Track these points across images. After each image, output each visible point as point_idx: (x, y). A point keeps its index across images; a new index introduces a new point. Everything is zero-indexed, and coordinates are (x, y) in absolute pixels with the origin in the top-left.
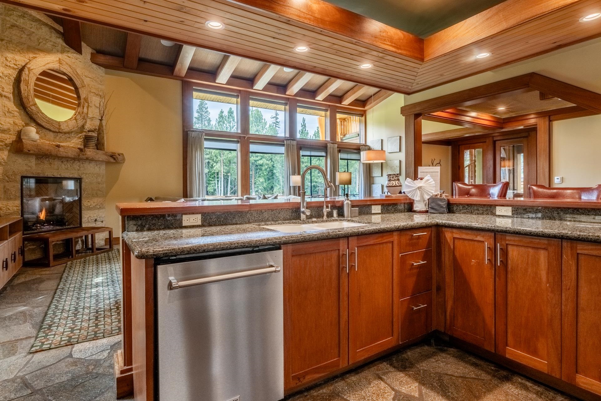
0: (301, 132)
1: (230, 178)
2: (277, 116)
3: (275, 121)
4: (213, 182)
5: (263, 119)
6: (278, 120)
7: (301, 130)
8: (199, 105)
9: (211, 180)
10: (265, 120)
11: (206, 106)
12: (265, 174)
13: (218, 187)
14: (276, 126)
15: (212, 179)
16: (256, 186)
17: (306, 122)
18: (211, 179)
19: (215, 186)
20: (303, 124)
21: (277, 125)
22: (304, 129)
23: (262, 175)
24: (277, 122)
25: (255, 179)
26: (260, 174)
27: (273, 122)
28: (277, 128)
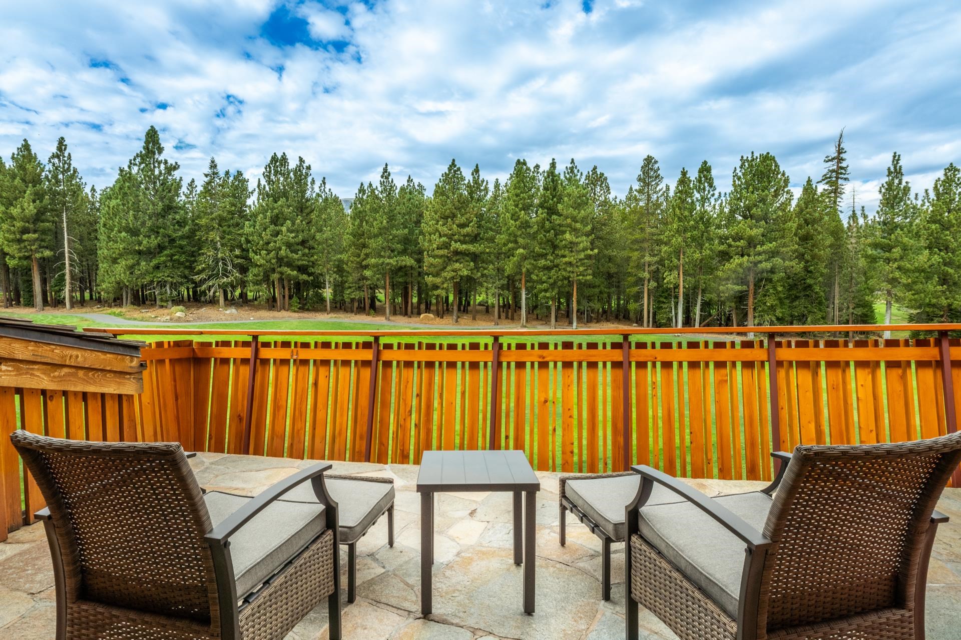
0: (887, 189)
1: (700, 297)
2: (841, 155)
3: (835, 167)
4: (665, 306)
5: (778, 173)
6: (844, 164)
7: (885, 185)
8: (642, 167)
9: (664, 303)
10: (783, 174)
11: (656, 166)
12: (780, 289)
13: (676, 314)
14: (837, 178)
15: (665, 300)
16: (756, 315)
17: (901, 163)
18: (662, 299)
19: (671, 312)
20: (892, 169)
21: (841, 173)
22: (896, 181)
23: (771, 291)
24: (842, 168)
25: (756, 301)
26: (768, 290)
27: (831, 169)
28: (840, 182)
